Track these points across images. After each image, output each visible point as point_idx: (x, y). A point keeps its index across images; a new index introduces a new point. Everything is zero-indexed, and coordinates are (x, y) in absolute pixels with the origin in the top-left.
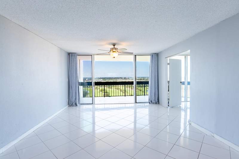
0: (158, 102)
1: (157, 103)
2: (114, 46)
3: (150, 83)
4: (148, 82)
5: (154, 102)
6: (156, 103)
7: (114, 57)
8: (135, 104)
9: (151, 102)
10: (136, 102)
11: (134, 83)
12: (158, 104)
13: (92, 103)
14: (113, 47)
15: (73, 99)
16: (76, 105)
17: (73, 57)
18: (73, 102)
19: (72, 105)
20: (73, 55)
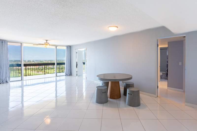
0: (71, 74)
3: (66, 64)
4: (65, 63)
5: (68, 74)
6: (70, 75)
8: (56, 77)
9: (67, 75)
11: (56, 64)
13: (21, 79)
14: (46, 42)
15: (4, 78)
16: (7, 82)
17: (3, 43)
18: (3, 80)
19: (3, 83)
20: (3, 42)
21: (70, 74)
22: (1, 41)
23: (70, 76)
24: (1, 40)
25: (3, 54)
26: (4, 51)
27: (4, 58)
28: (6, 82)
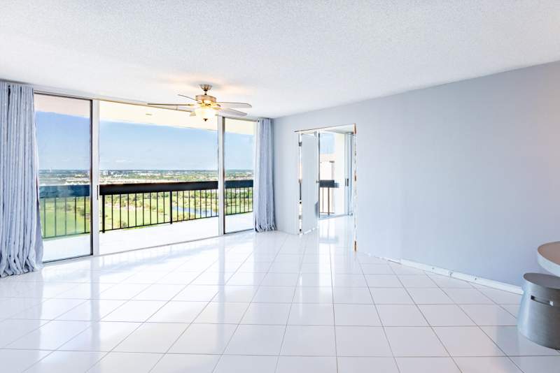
0: (274, 226)
1: (273, 228)
2: (206, 90)
3: (255, 184)
5: (266, 226)
6: (270, 229)
7: (206, 120)
9: (260, 227)
10: (224, 233)
12: (275, 230)
13: (89, 253)
15: (15, 250)
16: (27, 267)
17: (14, 96)
18: (13, 260)
19: (10, 272)
20: (15, 89)
21: (272, 224)
22: (6, 88)
23: (273, 232)
24: (4, 81)
25: (13, 146)
26: (18, 131)
27: (17, 163)
28: (26, 265)
